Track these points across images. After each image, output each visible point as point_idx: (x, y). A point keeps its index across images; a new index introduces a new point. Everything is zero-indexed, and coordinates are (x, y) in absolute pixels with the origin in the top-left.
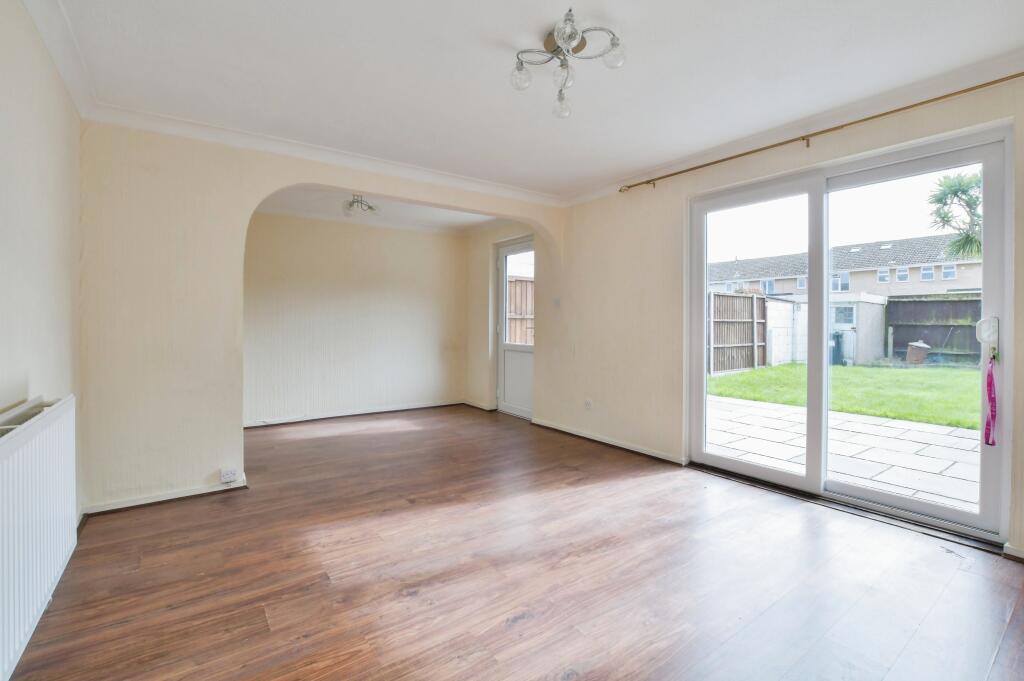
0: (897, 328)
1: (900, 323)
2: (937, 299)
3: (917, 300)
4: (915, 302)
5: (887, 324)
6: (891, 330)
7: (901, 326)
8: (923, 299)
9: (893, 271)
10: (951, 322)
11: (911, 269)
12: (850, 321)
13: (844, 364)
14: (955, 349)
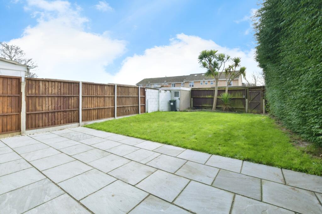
0: (194, 98)
1: (194, 97)
2: (203, 89)
3: (198, 89)
4: (198, 90)
5: (191, 97)
6: (192, 99)
7: (195, 98)
8: (200, 89)
9: (204, 81)
10: (207, 97)
11: (208, 81)
12: (178, 96)
13: (176, 111)
14: (208, 105)
